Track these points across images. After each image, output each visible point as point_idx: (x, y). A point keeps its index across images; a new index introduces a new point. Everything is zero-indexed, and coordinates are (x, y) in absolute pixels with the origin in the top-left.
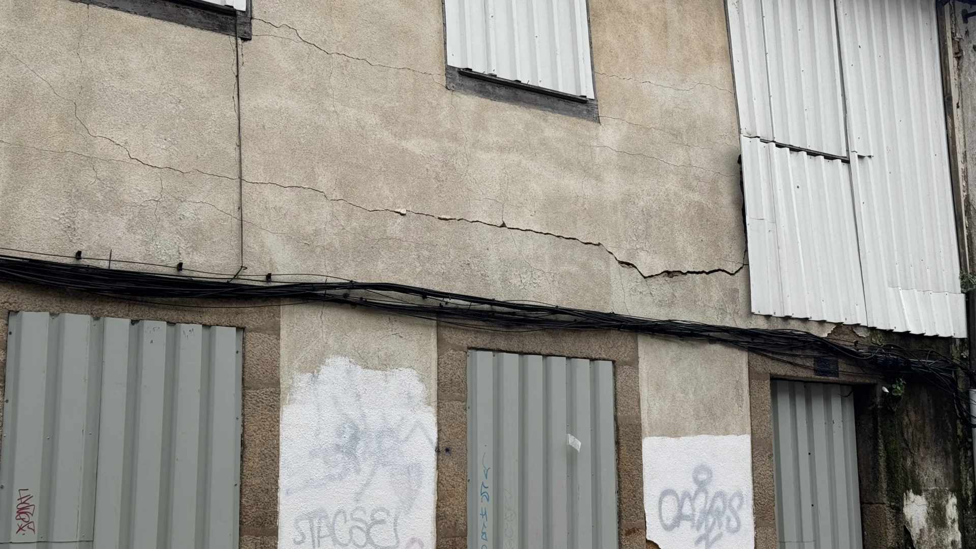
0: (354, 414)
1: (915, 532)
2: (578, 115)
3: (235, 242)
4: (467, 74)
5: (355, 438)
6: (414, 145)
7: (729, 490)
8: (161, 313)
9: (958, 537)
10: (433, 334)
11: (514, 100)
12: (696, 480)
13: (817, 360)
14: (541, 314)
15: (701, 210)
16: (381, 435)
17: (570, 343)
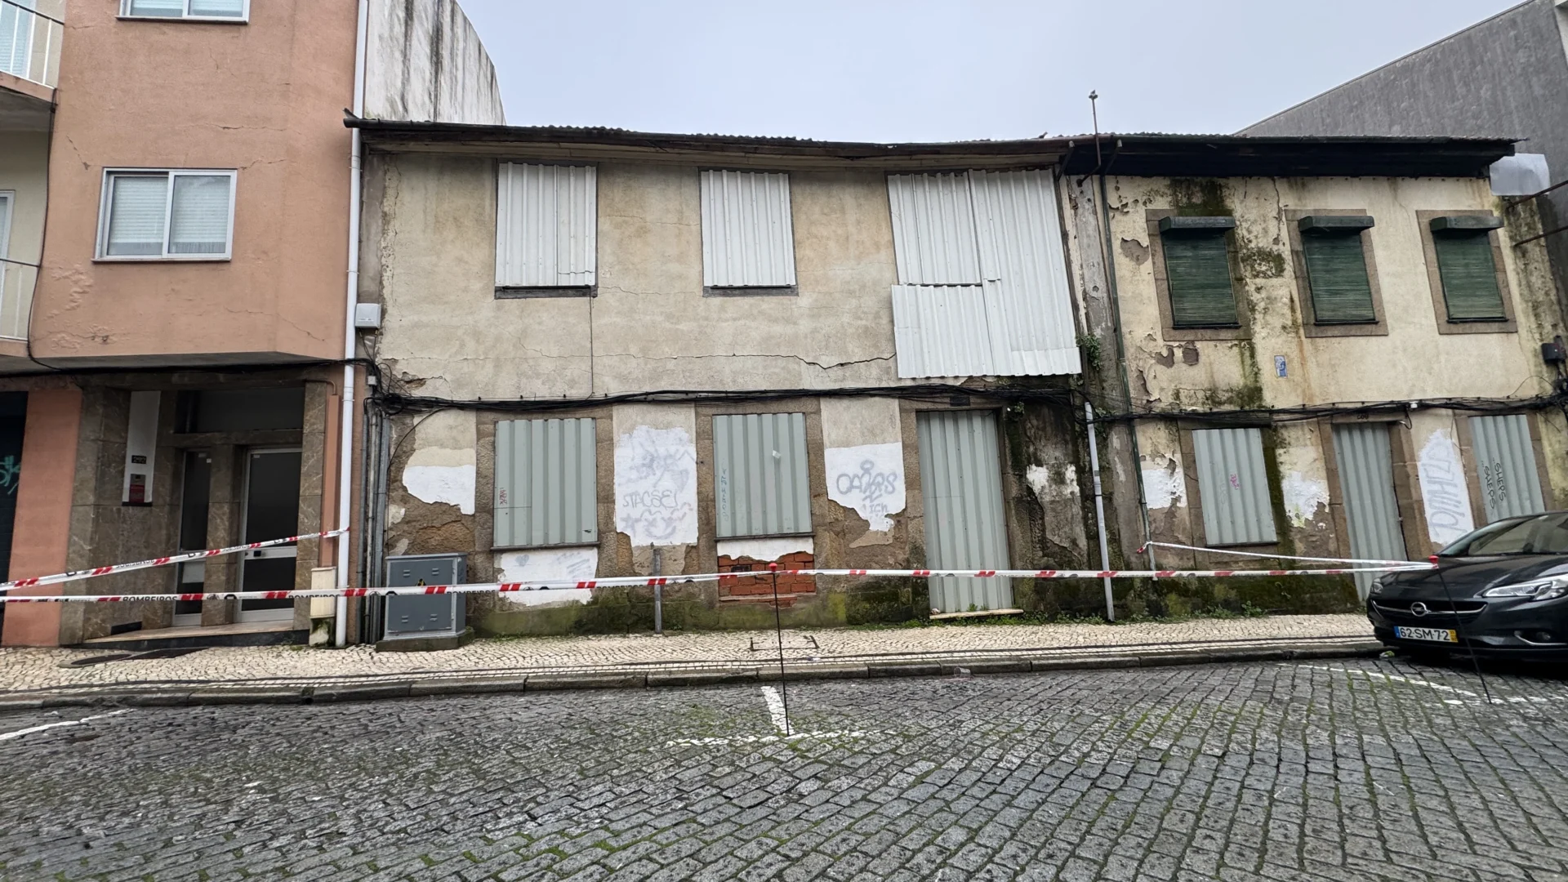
0: (651, 450)
1: (1036, 489)
2: (787, 294)
3: (590, 383)
4: (715, 288)
5: (652, 460)
6: (683, 327)
8: (557, 416)
9: (1077, 489)
10: (693, 410)
11: (744, 295)
12: (862, 468)
13: (952, 398)
14: (757, 395)
16: (665, 458)
17: (774, 407)
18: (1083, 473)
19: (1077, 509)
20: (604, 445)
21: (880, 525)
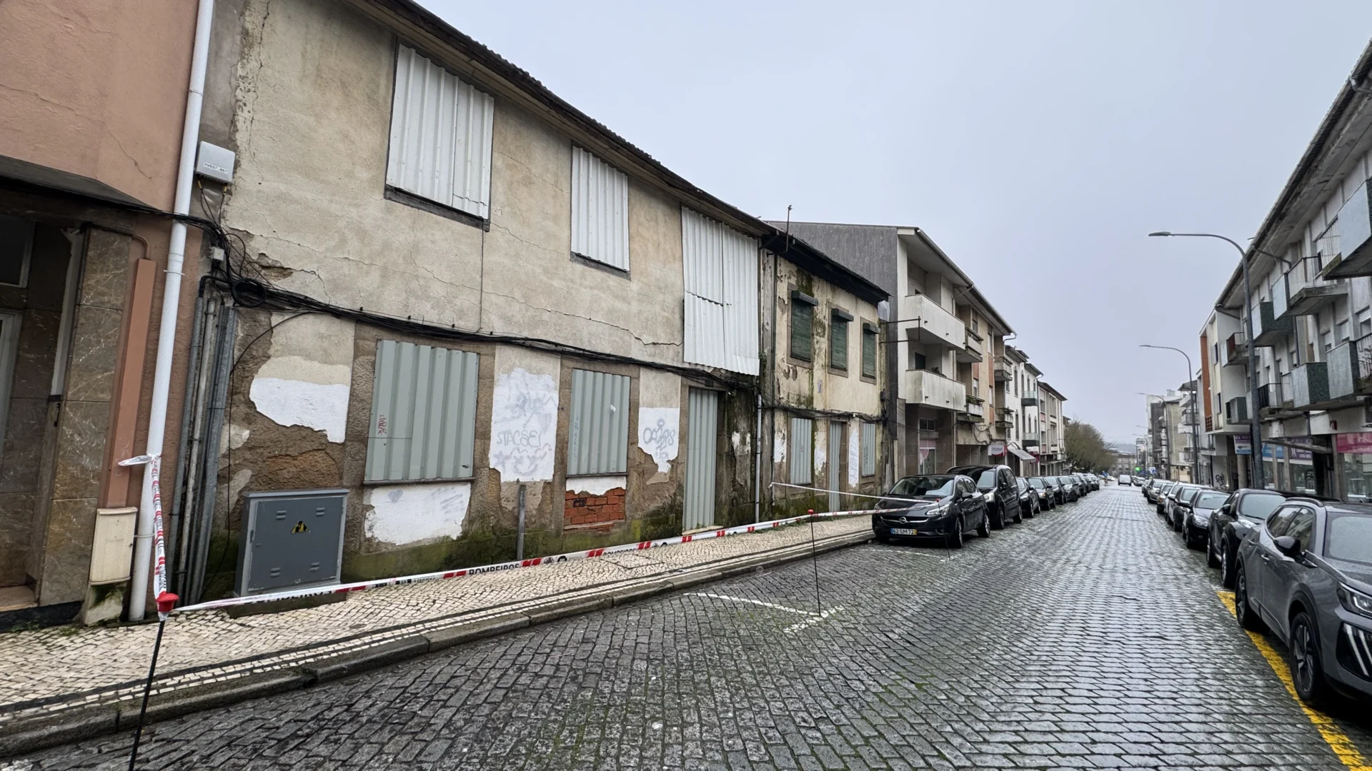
0: (525, 392)
1: (735, 447)
2: (623, 277)
3: (478, 317)
4: (579, 255)
5: (525, 402)
6: (555, 283)
7: (670, 430)
8: (444, 345)
9: (750, 449)
10: (559, 361)
11: (597, 268)
12: (658, 425)
13: (706, 381)
14: (603, 356)
15: (668, 319)
16: (535, 401)
17: (614, 369)
18: (754, 438)
19: (748, 462)
20: (486, 381)
21: (664, 468)
